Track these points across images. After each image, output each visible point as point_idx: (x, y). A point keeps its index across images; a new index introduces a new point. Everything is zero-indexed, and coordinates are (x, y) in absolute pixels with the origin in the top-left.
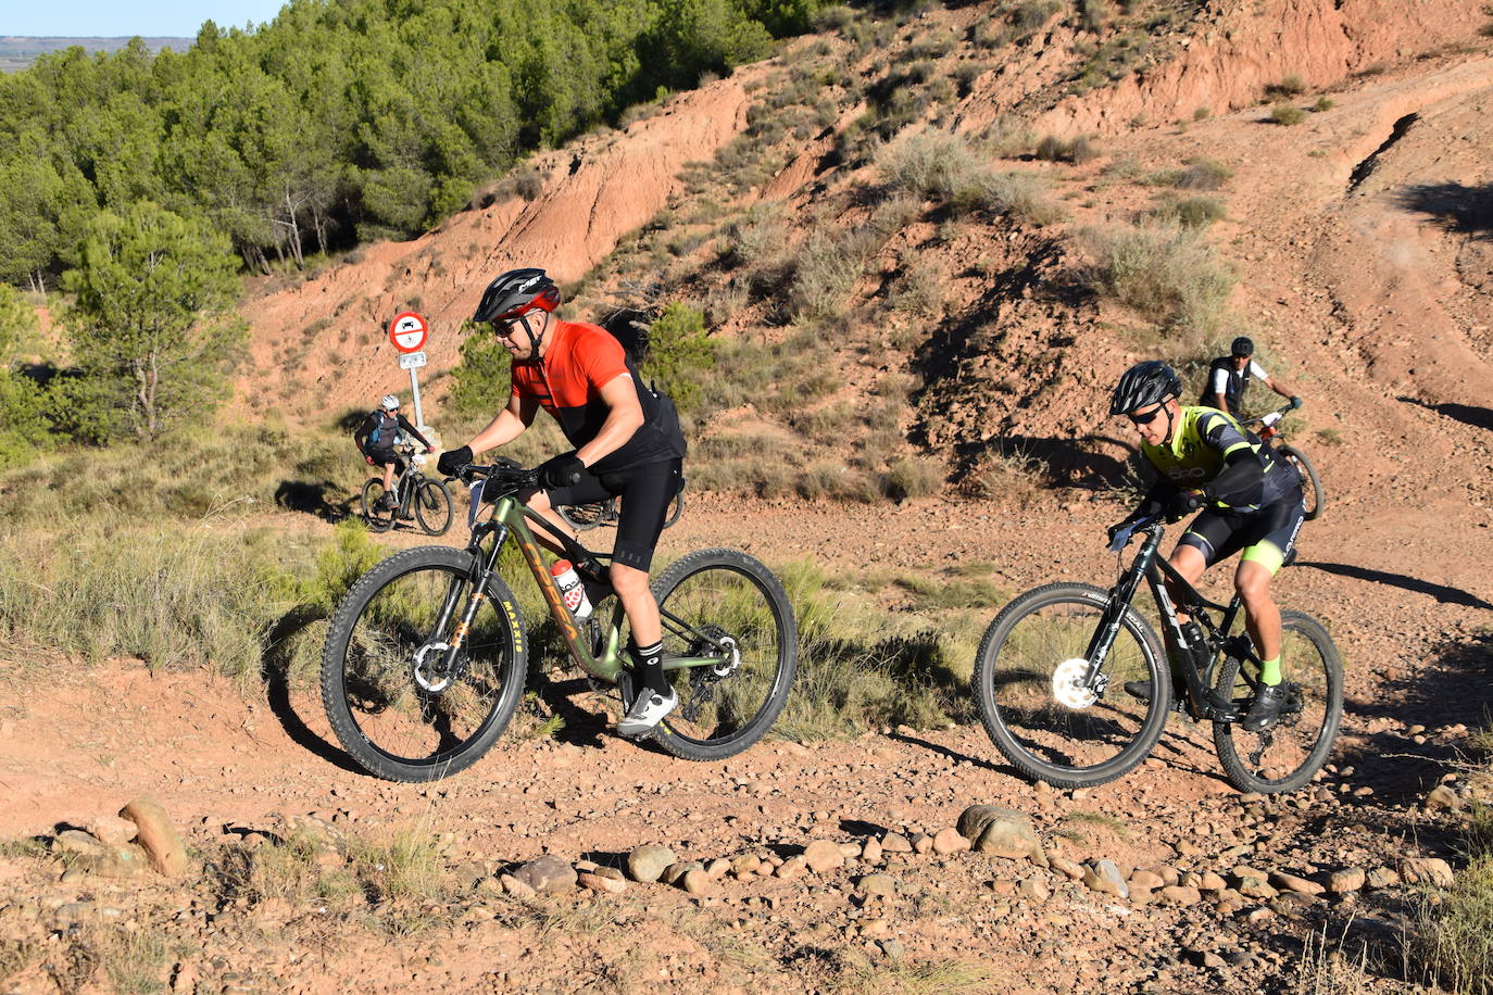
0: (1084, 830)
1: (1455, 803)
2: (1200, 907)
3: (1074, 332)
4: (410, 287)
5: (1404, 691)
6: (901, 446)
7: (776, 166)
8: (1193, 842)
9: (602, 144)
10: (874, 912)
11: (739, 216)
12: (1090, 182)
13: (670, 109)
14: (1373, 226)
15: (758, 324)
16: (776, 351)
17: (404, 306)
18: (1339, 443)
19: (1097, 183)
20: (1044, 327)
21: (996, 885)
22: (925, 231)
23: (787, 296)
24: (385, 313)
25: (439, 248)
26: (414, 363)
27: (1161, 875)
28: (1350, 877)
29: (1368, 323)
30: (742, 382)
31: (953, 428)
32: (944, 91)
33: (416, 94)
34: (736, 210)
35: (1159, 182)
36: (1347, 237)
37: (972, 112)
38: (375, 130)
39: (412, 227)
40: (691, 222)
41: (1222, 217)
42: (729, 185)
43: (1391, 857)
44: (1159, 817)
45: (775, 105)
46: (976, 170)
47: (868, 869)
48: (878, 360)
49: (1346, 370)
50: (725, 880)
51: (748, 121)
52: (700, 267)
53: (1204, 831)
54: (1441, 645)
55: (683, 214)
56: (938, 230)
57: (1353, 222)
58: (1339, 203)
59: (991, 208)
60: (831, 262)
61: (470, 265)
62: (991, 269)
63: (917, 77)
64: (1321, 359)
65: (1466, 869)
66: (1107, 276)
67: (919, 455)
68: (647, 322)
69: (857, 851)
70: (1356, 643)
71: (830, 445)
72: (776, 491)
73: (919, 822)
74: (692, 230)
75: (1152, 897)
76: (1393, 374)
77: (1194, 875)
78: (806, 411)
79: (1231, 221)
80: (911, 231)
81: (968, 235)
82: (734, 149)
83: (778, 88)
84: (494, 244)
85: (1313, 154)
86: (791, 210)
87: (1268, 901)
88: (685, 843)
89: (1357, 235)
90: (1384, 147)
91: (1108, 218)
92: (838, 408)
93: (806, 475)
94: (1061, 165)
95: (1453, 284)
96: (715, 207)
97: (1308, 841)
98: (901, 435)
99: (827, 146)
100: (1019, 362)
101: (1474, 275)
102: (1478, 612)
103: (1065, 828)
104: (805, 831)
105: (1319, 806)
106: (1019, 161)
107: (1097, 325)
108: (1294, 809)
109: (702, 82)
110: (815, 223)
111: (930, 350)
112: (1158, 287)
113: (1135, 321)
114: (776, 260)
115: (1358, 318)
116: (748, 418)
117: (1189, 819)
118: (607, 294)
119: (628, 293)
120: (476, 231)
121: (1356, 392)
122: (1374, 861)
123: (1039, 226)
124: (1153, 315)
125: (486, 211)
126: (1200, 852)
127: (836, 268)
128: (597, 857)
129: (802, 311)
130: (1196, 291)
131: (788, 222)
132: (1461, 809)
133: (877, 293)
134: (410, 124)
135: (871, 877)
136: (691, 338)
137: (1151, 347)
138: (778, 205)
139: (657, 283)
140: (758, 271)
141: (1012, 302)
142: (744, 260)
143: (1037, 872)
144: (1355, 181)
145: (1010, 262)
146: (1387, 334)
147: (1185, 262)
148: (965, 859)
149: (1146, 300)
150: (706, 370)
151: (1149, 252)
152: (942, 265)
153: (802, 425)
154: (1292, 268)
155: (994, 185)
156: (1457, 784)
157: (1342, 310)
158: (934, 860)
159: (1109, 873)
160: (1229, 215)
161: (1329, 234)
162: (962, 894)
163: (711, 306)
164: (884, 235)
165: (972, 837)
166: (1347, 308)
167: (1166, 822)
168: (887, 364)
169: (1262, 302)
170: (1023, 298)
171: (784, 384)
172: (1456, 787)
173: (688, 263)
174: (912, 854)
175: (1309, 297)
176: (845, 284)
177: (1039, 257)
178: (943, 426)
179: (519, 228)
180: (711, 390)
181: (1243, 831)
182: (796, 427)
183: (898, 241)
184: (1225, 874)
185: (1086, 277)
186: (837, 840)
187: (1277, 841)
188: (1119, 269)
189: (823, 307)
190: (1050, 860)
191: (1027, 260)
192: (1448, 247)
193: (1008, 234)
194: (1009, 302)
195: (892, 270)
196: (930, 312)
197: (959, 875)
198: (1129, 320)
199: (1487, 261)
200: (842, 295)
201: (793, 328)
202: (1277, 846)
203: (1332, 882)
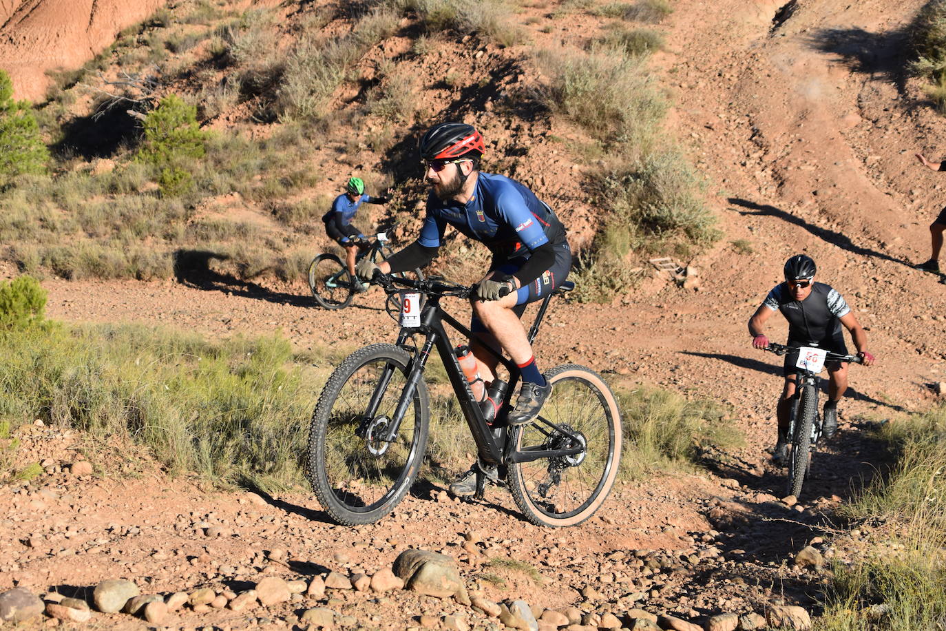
0: (504, 574)
1: (819, 561)
3: (528, 143)
8: (597, 589)
11: (233, 20)
12: (549, 10)
15: (247, 121)
16: (263, 146)
18: (750, 252)
19: (555, 12)
20: (502, 138)
21: (423, 620)
22: (401, 45)
23: (275, 97)
27: (567, 615)
28: (727, 621)
29: (781, 148)
30: (230, 172)
34: (230, 14)
35: (609, 14)
36: (767, 72)
40: (188, 22)
41: (662, 48)
43: (761, 605)
44: (570, 566)
47: (312, 603)
48: (354, 159)
49: (760, 189)
50: (183, 612)
52: (195, 64)
53: (607, 579)
55: (182, 13)
56: (413, 45)
57: (773, 59)
58: (763, 41)
59: (461, 27)
60: (316, 68)
62: (458, 82)
64: (739, 178)
65: (821, 615)
66: (559, 95)
68: (144, 112)
69: (303, 587)
70: (754, 426)
71: (307, 233)
73: (362, 565)
74: (190, 30)
76: (799, 193)
77: (595, 616)
78: (288, 202)
79: (670, 52)
80: (389, 45)
81: (438, 49)
86: (280, 17)
88: (149, 579)
89: (776, 70)
91: (563, 43)
92: (316, 201)
93: (285, 259)
95: (854, 118)
96: (211, 10)
97: (695, 590)
98: (372, 227)
101: (873, 111)
102: (857, 403)
103: (488, 572)
105: (707, 562)
107: (548, 139)
108: (685, 563)
110: (303, 31)
111: (400, 152)
112: (603, 108)
113: (581, 137)
114: (266, 63)
115: (773, 144)
116: (234, 205)
117: (596, 569)
118: (107, 83)
119: (126, 84)
122: (748, 608)
123: (502, 47)
124: (598, 133)
126: (602, 597)
127: (320, 74)
128: (67, 591)
129: (287, 111)
130: (636, 113)
132: (824, 567)
133: (355, 99)
135: (314, 610)
136: (185, 129)
137: (595, 160)
138: (269, 12)
139: (155, 76)
140: (249, 72)
141: (475, 113)
142: (235, 61)
143: (460, 610)
144: (777, 22)
145: (475, 78)
146: (796, 159)
147: (627, 86)
148: (398, 596)
149: (592, 118)
150: (197, 159)
151: (597, 76)
152: (415, 77)
153: (283, 214)
154: (719, 97)
155: (465, 7)
156: (823, 545)
157: (759, 136)
158: (371, 597)
159: (522, 611)
160: (667, 47)
161: (753, 69)
162: (393, 626)
163: (204, 101)
164: (365, 47)
165: (405, 577)
166: (764, 134)
167: (576, 571)
168: (362, 163)
169: (692, 126)
170: (485, 111)
171: (268, 176)
172: (822, 548)
173: (184, 60)
174: (352, 591)
175: (732, 123)
176: (328, 88)
177: (501, 75)
178: (409, 221)
179: (23, 14)
180: (201, 178)
181: (641, 580)
182: (278, 215)
183: (377, 52)
184: (622, 616)
185: (542, 95)
186: (287, 578)
187: (668, 590)
188: (569, 90)
189: (306, 108)
190: (472, 599)
191: (490, 77)
192: (852, 85)
193: (475, 53)
194: (472, 113)
195: (370, 78)
196: (402, 119)
197: (392, 610)
198: (576, 135)
199: (884, 99)
200: (324, 98)
201: (279, 126)
202: (668, 593)
203: (711, 625)
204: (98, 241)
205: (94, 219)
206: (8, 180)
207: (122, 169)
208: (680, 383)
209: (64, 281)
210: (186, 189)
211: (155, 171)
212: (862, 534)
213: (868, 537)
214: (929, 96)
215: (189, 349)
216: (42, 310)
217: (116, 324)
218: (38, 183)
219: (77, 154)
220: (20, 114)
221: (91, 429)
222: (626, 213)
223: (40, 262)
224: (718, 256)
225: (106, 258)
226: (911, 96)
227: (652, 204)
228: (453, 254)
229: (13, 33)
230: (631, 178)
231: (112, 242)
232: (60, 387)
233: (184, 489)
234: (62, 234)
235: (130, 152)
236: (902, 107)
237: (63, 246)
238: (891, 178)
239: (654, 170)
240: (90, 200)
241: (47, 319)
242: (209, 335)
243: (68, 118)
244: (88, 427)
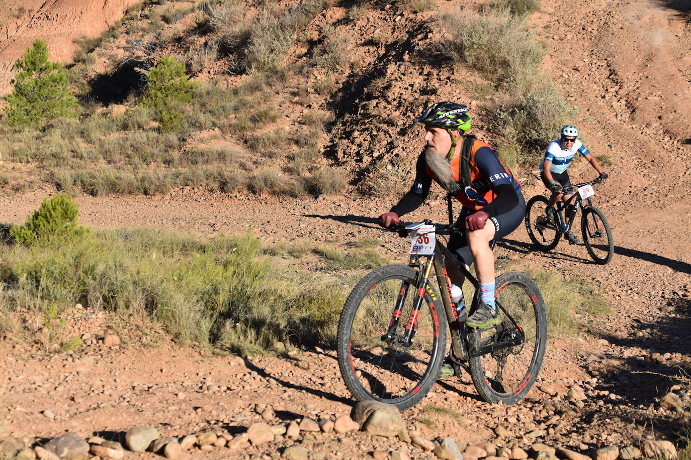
0: (435, 418)
1: (680, 404)
3: (437, 85)
5: (649, 330)
6: (319, 160)
15: (223, 73)
16: (236, 92)
18: (610, 164)
20: (417, 81)
21: (376, 454)
22: (339, 13)
23: (244, 55)
27: (485, 449)
28: (610, 452)
29: (632, 84)
30: (212, 112)
31: (355, 148)
36: (620, 25)
41: (538, 10)
43: (636, 440)
44: (484, 410)
47: (290, 442)
48: (304, 100)
49: (616, 115)
50: (193, 450)
52: (184, 32)
53: (513, 420)
54: (673, 299)
56: (347, 13)
57: (625, 15)
60: (275, 32)
61: (19, 22)
62: (383, 41)
64: (600, 108)
65: (685, 448)
66: (460, 49)
67: (331, 165)
68: (146, 69)
69: (283, 430)
71: (271, 157)
72: (233, 188)
73: (325, 412)
74: (179, 6)
76: (647, 118)
77: (507, 449)
78: (255, 134)
79: (545, 12)
80: (329, 13)
81: (367, 15)
84: (37, 8)
88: (165, 425)
89: (627, 23)
91: (462, 8)
92: (277, 132)
93: (254, 177)
97: (582, 428)
98: (319, 152)
100: (400, 104)
103: (422, 417)
105: (590, 406)
107: (452, 81)
108: (573, 407)
110: (264, 5)
111: (340, 94)
112: (494, 57)
113: (477, 79)
114: (237, 29)
115: (626, 80)
116: (215, 137)
117: (504, 412)
118: (118, 48)
119: (133, 48)
121: (622, 130)
122: (625, 442)
123: (415, 12)
124: (490, 76)
126: (511, 434)
127: (277, 37)
128: (104, 434)
129: (254, 65)
132: (683, 408)
133: (305, 55)
135: (292, 448)
136: (177, 81)
137: (487, 97)
139: (154, 41)
140: (224, 36)
141: (396, 64)
142: (214, 28)
143: (403, 446)
145: (395, 37)
146: (644, 92)
147: (512, 40)
148: (355, 436)
149: (485, 65)
150: (187, 103)
151: (488, 32)
152: (349, 37)
153: (253, 143)
154: (583, 45)
156: (681, 392)
157: (615, 75)
158: (335, 437)
159: (451, 447)
160: (542, 9)
161: (609, 23)
163: (191, 59)
164: (311, 15)
165: (360, 422)
166: (619, 73)
167: (488, 414)
168: (311, 103)
169: (563, 68)
170: (404, 61)
171: (241, 115)
172: (680, 393)
173: (176, 28)
174: (320, 433)
175: (594, 66)
176: (284, 47)
177: (415, 33)
178: (348, 146)
180: (190, 117)
182: (248, 144)
183: (320, 19)
184: (527, 449)
185: (446, 48)
186: (270, 423)
187: (561, 428)
189: (268, 63)
190: (411, 438)
191: (407, 36)
192: (688, 34)
193: (395, 17)
194: (394, 63)
195: (316, 39)
196: (340, 69)
197: (351, 447)
198: (474, 78)
200: (281, 55)
201: (247, 77)
202: (561, 431)
203: (597, 455)
204: (114, 167)
205: (112, 150)
206: (47, 122)
207: (131, 112)
209: (91, 197)
210: (179, 126)
211: (156, 113)
215: (184, 246)
216: (75, 219)
217: (130, 229)
218: (69, 124)
219: (97, 101)
220: (55, 72)
221: (118, 310)
222: (514, 137)
223: (73, 182)
224: (585, 168)
225: (121, 179)
227: (533, 129)
228: (381, 171)
229: (48, 12)
230: (517, 110)
231: (125, 166)
233: (188, 355)
234: (88, 162)
235: (137, 99)
237: (89, 171)
239: (534, 102)
240: (108, 136)
241: (79, 226)
242: (200, 235)
243: (92, 75)
244: (115, 309)
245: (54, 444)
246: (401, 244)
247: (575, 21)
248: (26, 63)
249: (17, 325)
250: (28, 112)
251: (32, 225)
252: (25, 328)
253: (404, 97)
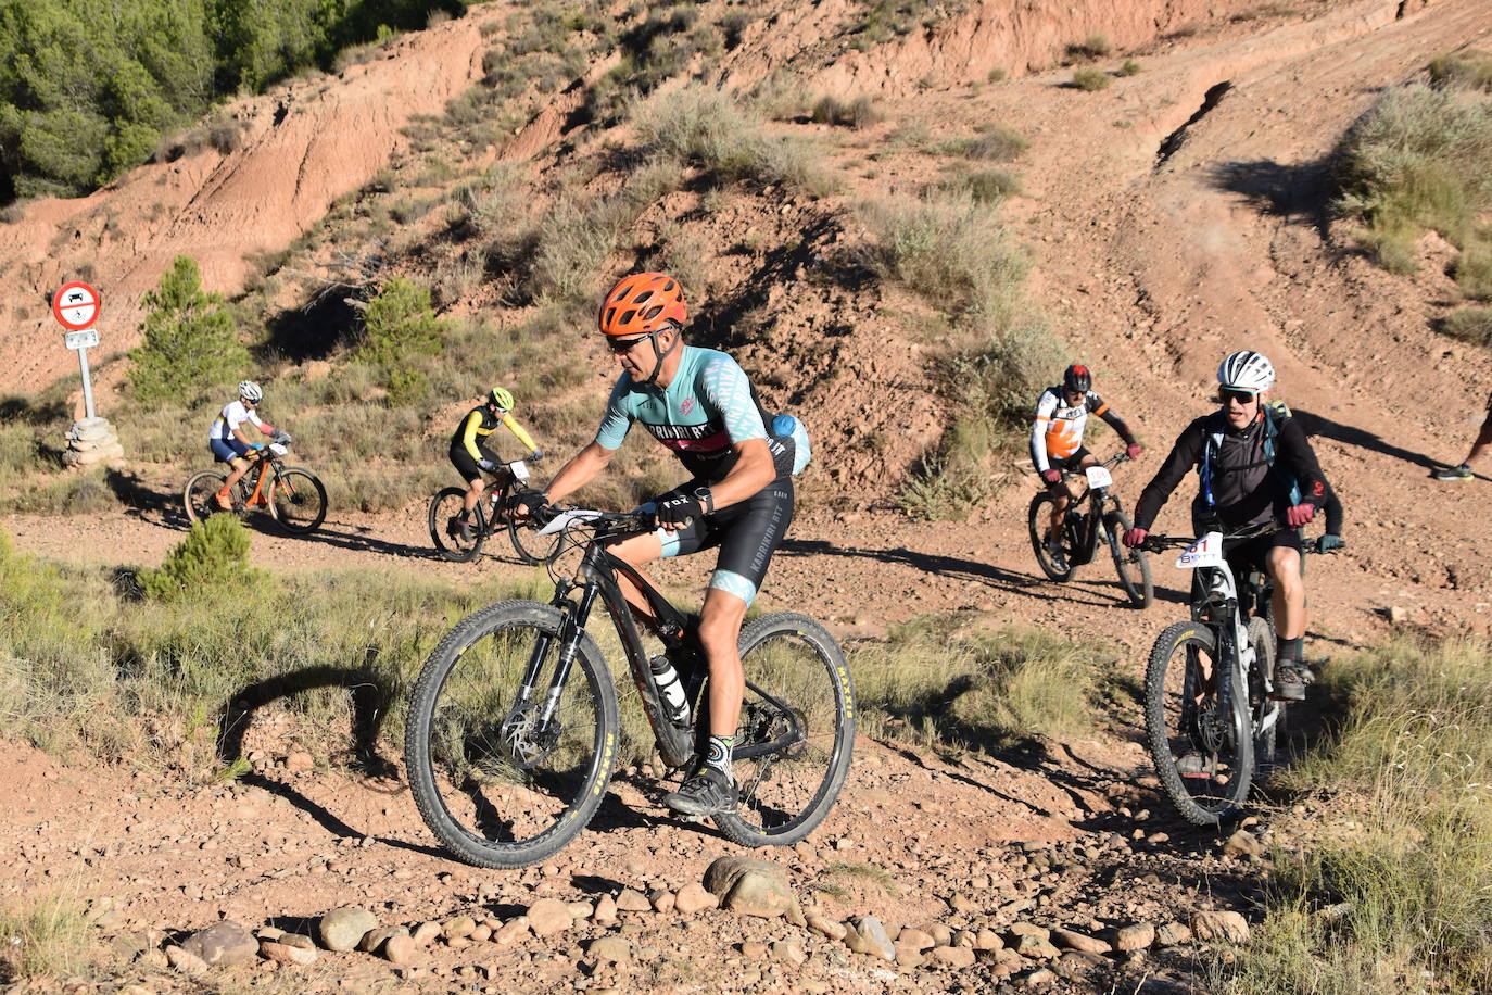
0: (848, 883)
1: (1255, 850)
2: (974, 969)
3: (853, 319)
4: (79, 253)
7: (517, 123)
9: (313, 90)
10: (605, 981)
11: (473, 179)
12: (872, 150)
13: (393, 52)
14: (1182, 206)
15: (494, 305)
16: (515, 336)
17: (73, 274)
19: (881, 151)
20: (820, 313)
21: (746, 948)
22: (687, 201)
23: (528, 273)
24: (49, 282)
25: (115, 207)
26: (83, 343)
27: (932, 934)
28: (1139, 934)
29: (1176, 315)
30: (475, 370)
32: (710, 41)
33: (87, 23)
34: (470, 172)
35: (949, 152)
36: (1153, 218)
37: (741, 66)
38: (36, 64)
39: (84, 181)
40: (418, 184)
41: (1018, 192)
42: (462, 143)
43: (1183, 911)
44: (933, 868)
45: (515, 51)
46: (744, 132)
47: (601, 931)
49: (1151, 367)
50: (435, 947)
51: (485, 69)
52: (428, 237)
53: (981, 883)
55: (410, 174)
56: (701, 200)
57: (1160, 201)
58: (1145, 179)
59: (761, 176)
60: (579, 235)
61: (154, 228)
62: (761, 246)
63: (679, 25)
64: (1124, 354)
65: (1262, 922)
66: (890, 257)
68: (365, 300)
69: (589, 911)
73: (662, 877)
74: (420, 194)
75: (921, 959)
76: (1202, 371)
77: (968, 934)
78: (549, 405)
79: (1029, 197)
80: (670, 201)
81: (734, 205)
82: (468, 101)
83: (519, 32)
84: (183, 204)
85: (1118, 124)
86: (533, 174)
87: (1049, 961)
88: (389, 905)
89: (1164, 215)
90: (1194, 119)
91: (892, 191)
92: (585, 402)
94: (840, 130)
95: (1267, 273)
96: (445, 169)
97: (1096, 894)
99: (576, 100)
100: (791, 353)
101: (1290, 263)
103: (826, 881)
104: (530, 888)
105: (1109, 855)
106: (793, 124)
107: (878, 312)
108: (1082, 858)
109: (431, 21)
110: (561, 189)
112: (947, 270)
113: (920, 308)
114: (516, 231)
115: (1165, 309)
117: (966, 870)
118: (318, 266)
119: (342, 266)
120: (160, 189)
121: (1161, 392)
122: (1166, 915)
123: (814, 199)
124: (941, 302)
125: (173, 166)
126: (976, 908)
127: (584, 242)
128: (284, 922)
129: (545, 290)
130: (988, 276)
131: (529, 188)
132: (1261, 856)
133: (632, 272)
134: (79, 59)
135: (603, 940)
136: (415, 319)
137: (938, 338)
138: (518, 167)
139: (377, 254)
140: (495, 243)
141: (784, 284)
142: (478, 230)
143: (793, 933)
144: (1163, 155)
145: (782, 239)
147: (976, 243)
148: (711, 918)
149: (932, 285)
150: (433, 356)
151: (937, 231)
152: (705, 240)
153: (544, 421)
154: (1094, 251)
155: (765, 150)
156: (1258, 828)
157: (1148, 299)
158: (677, 920)
159: (874, 932)
160: (1025, 191)
161: (1135, 215)
162: (707, 958)
163: (440, 282)
164: (640, 205)
165: (720, 893)
166: (1153, 297)
167: (940, 874)
169: (1061, 289)
170: (796, 280)
171: (524, 374)
172: (1256, 831)
173: (414, 232)
174: (651, 913)
176: (595, 260)
177: (814, 234)
179: (214, 186)
180: (438, 379)
181: (1025, 882)
182: (537, 423)
183: (656, 211)
184: (1003, 932)
185: (867, 258)
186: (567, 899)
187: (1061, 894)
188: (900, 250)
189: (569, 286)
190: (807, 918)
191: (802, 237)
192: (1262, 232)
193: (780, 207)
194: (780, 284)
195: (649, 245)
196: (691, 294)
197: (704, 937)
198: (914, 307)
199: (1303, 247)
200: (591, 272)
201: (535, 310)
202: (1061, 900)
203: (1119, 939)
206: (199, 394)
207: (339, 373)
208: (1060, 620)
210: (421, 394)
211: (381, 374)
212: (1308, 810)
213: (1315, 814)
214: (1361, 242)
215: (430, 598)
216: (245, 558)
217: (337, 570)
219: (283, 356)
220: (213, 309)
221: (310, 710)
222: (982, 404)
226: (1337, 243)
227: (1015, 391)
229: (202, 209)
230: (987, 359)
231: (330, 465)
232: (270, 658)
235: (349, 350)
236: (1326, 257)
238: (1317, 347)
239: (1016, 347)
240: (301, 413)
241: (252, 567)
243: (273, 312)
244: (305, 708)
245: (199, 941)
246: (797, 588)
247: (1079, 212)
248: (163, 296)
249: (139, 739)
250: (167, 377)
251: (173, 568)
252: (154, 743)
253: (799, 339)
